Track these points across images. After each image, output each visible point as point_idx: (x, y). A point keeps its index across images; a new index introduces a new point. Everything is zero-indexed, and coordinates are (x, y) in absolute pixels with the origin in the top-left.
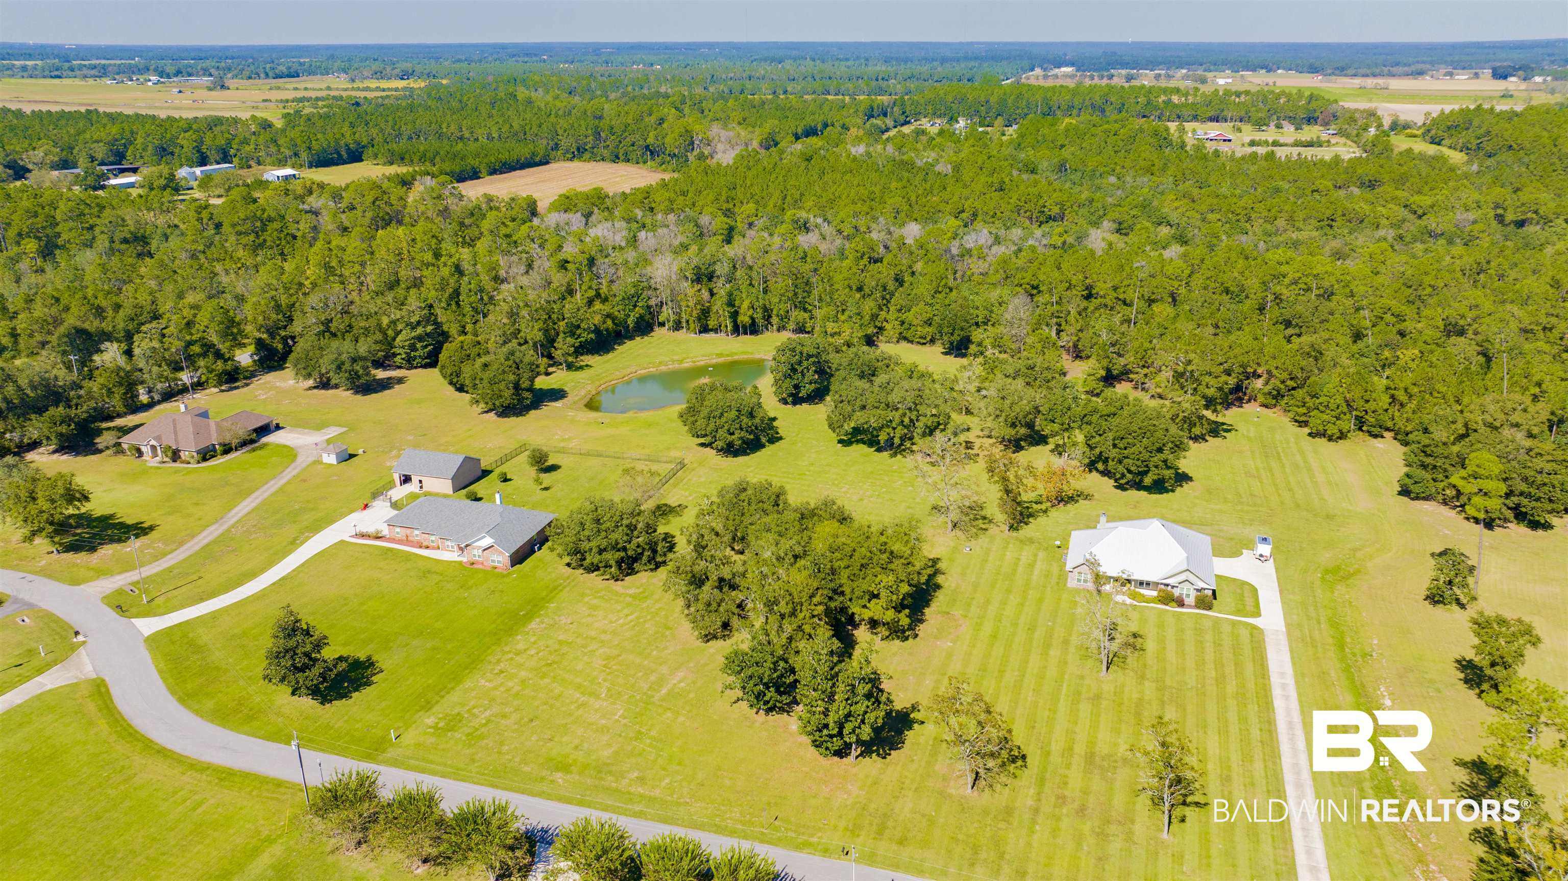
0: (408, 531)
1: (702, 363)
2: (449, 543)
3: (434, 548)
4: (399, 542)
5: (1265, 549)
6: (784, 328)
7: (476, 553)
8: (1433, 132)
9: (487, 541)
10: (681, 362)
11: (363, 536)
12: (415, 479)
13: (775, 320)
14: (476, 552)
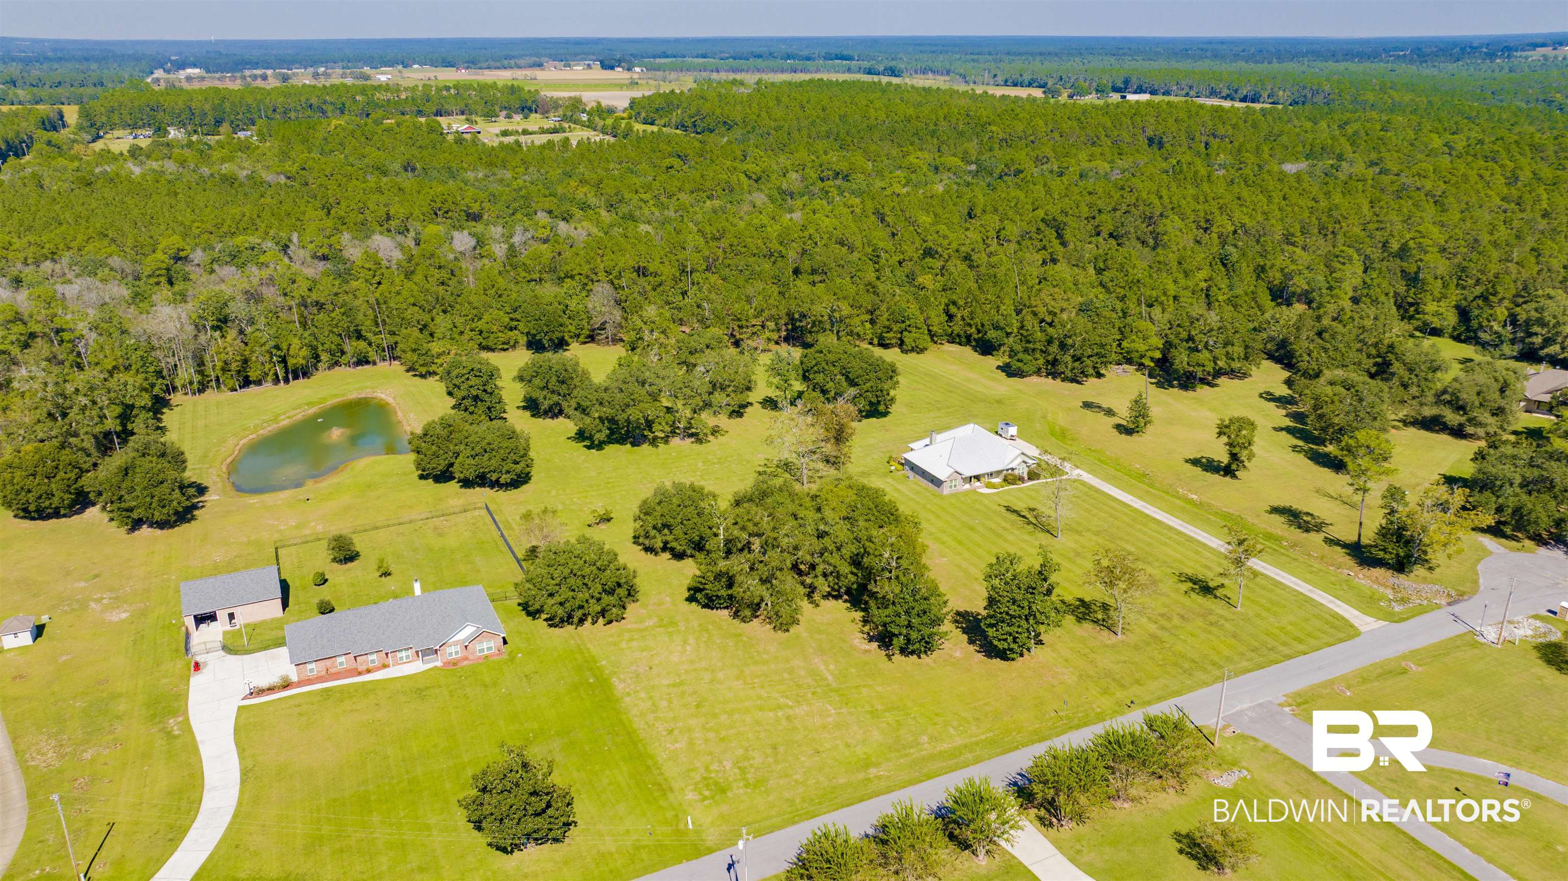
0: (328, 663)
1: (299, 417)
2: (404, 654)
3: (378, 669)
4: (320, 679)
5: (1013, 431)
6: (337, 364)
7: (453, 651)
8: (643, 115)
9: (468, 631)
10: (275, 419)
11: (261, 692)
12: (222, 615)
13: (324, 357)
14: (453, 649)
